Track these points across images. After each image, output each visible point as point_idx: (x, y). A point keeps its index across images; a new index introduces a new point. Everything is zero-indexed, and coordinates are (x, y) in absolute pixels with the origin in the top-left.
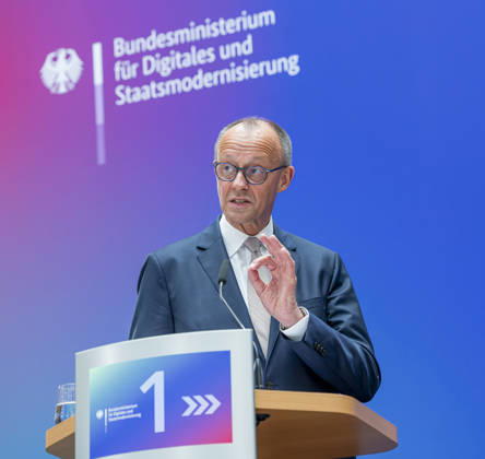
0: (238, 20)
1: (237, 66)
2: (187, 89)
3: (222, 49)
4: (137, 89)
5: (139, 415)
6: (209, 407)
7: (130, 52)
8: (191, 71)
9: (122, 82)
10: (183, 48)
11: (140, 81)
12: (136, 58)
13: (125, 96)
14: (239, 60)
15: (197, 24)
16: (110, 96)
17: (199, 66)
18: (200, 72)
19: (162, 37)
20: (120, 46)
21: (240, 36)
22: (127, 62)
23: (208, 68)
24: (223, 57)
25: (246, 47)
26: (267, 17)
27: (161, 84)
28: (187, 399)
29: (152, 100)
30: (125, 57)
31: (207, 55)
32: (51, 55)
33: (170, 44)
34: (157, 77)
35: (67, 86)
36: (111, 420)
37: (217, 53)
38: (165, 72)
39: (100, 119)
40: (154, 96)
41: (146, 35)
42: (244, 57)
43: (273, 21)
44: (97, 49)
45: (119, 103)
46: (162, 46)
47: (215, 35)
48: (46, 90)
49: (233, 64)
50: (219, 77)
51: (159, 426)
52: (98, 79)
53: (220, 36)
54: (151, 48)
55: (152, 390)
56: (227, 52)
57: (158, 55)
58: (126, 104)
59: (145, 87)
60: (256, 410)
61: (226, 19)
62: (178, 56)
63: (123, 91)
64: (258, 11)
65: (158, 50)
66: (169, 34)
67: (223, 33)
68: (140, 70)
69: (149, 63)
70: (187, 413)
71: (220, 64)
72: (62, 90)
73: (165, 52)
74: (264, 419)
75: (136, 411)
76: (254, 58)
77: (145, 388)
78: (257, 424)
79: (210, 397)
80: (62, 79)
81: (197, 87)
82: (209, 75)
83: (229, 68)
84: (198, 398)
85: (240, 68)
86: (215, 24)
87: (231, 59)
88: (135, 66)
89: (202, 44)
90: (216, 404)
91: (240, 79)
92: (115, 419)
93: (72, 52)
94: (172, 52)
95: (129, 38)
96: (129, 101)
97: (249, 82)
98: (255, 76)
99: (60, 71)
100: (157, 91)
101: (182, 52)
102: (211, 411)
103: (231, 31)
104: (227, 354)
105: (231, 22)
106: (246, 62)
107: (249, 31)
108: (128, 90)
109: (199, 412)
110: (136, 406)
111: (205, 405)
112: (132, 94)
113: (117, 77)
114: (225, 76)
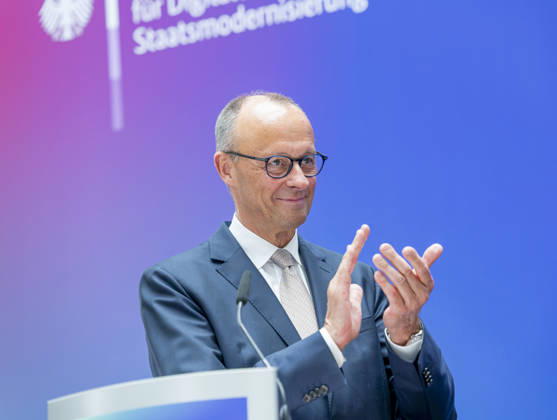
2: (225, 32)
4: (161, 33)
8: (229, 9)
9: (142, 24)
11: (165, 22)
13: (147, 42)
16: (127, 43)
18: (241, 9)
23: (251, 4)
27: (191, 27)
29: (181, 48)
34: (186, 17)
35: (73, 29)
38: (197, 10)
39: (115, 70)
40: (184, 41)
45: (140, 51)
48: (46, 37)
50: (265, 16)
52: (112, 20)
58: (148, 53)
59: (172, 30)
63: (144, 36)
68: (164, 8)
72: (68, 36)
80: (67, 22)
81: (238, 29)
82: (252, 13)
83: (277, 3)
85: (291, 3)
88: (159, 3)
91: (292, 18)
96: (152, 48)
97: (303, 22)
98: (310, 14)
100: (187, 35)
108: (150, 34)
112: (155, 39)
113: (136, 18)
114: (273, 15)
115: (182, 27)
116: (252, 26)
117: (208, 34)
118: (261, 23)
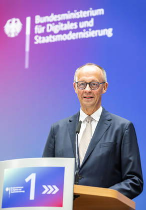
0: (88, 12)
1: (86, 31)
2: (65, 39)
3: (80, 23)
4: (44, 38)
5: (24, 192)
6: (53, 191)
7: (42, 22)
8: (67, 32)
9: (38, 34)
10: (64, 22)
11: (45, 34)
12: (44, 24)
13: (39, 40)
14: (87, 29)
15: (71, 12)
16: (32, 40)
17: (70, 30)
18: (71, 32)
19: (56, 16)
20: (38, 19)
21: (88, 19)
22: (40, 26)
23: (74, 31)
24: (81, 27)
25: (91, 23)
26: (101, 12)
27: (54, 36)
28: (44, 186)
29: (50, 43)
30: (39, 24)
31: (74, 26)
32: (9, 21)
33: (59, 20)
34: (52, 33)
35: (15, 34)
36: (12, 192)
37: (78, 25)
38: (56, 31)
39: (27, 49)
40: (51, 41)
41: (49, 15)
42: (89, 28)
43: (103, 13)
44: (28, 19)
45: (36, 43)
46: (55, 20)
47: (78, 17)
48: (6, 35)
49: (84, 30)
50: (78, 36)
51: (32, 197)
52: (28, 32)
53: (80, 18)
54: (51, 21)
55: (30, 181)
56: (83, 25)
57: (54, 24)
58: (39, 44)
59: (47, 37)
60: (74, 193)
61: (83, 11)
62: (62, 25)
63: (38, 38)
64: (97, 8)
65: (54, 22)
66: (59, 15)
67: (82, 17)
68: (45, 30)
69: (50, 27)
70: (44, 193)
71: (79, 30)
72: (13, 36)
73: (56, 23)
74: (77, 197)
75: (22, 190)
76: (94, 28)
77: (27, 180)
78: (74, 199)
79: (55, 187)
81: (69, 39)
82: (74, 34)
83: (83, 31)
84: (49, 186)
85: (87, 32)
86: (78, 13)
87: (84, 28)
88: (44, 28)
89: (72, 21)
90: (57, 190)
91: (87, 37)
92: (13, 192)
93: (18, 20)
94: (59, 23)
95: (42, 16)
96: (40, 42)
97: (91, 39)
98: (93, 36)
99: (12, 28)
100: (52, 39)
101: (64, 23)
102: (54, 193)
103: (85, 16)
104: (63, 168)
105: (85, 12)
106: (90, 29)
107: (92, 17)
108: (40, 38)
109: (49, 193)
110: (22, 187)
111: (52, 190)
112: (42, 39)
113: (36, 32)
114: (81, 35)
115: (51, 36)
116: (74, 38)
117: (59, 40)
118: (77, 38)
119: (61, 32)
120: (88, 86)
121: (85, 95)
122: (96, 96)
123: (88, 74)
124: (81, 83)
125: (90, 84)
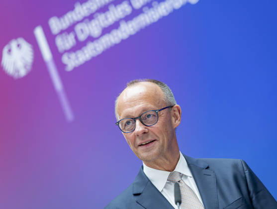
8: (116, 26)
9: (66, 51)
11: (79, 46)
12: (71, 29)
13: (72, 62)
16: (60, 66)
17: (121, 20)
20: (56, 25)
30: (62, 32)
34: (91, 39)
37: (130, 4)
40: (94, 54)
41: (72, 9)
44: (39, 33)
49: (146, 9)
52: (47, 54)
54: (80, 17)
57: (87, 20)
58: (76, 69)
68: (76, 38)
69: (82, 31)
73: (90, 17)
81: (125, 36)
85: (152, 10)
87: (143, 7)
88: (72, 36)
95: (60, 15)
97: (163, 20)
106: (155, 4)
108: (73, 56)
113: (61, 50)
117: (109, 44)
119: (106, 31)
120: (138, 122)
121: (139, 142)
122: (160, 137)
123: (133, 102)
124: (125, 121)
125: (140, 118)
